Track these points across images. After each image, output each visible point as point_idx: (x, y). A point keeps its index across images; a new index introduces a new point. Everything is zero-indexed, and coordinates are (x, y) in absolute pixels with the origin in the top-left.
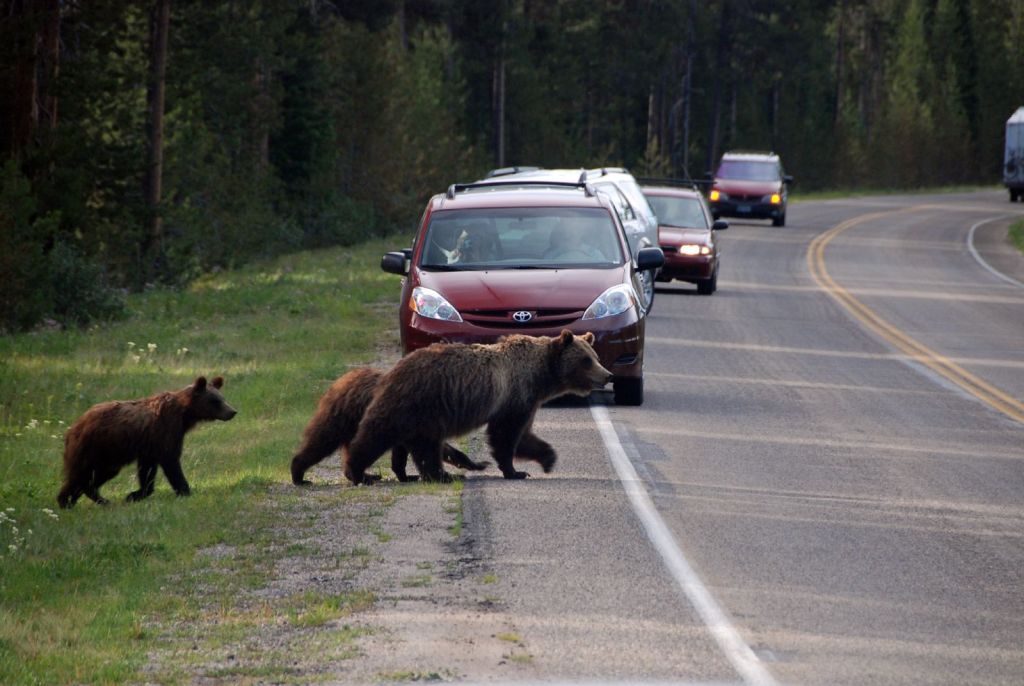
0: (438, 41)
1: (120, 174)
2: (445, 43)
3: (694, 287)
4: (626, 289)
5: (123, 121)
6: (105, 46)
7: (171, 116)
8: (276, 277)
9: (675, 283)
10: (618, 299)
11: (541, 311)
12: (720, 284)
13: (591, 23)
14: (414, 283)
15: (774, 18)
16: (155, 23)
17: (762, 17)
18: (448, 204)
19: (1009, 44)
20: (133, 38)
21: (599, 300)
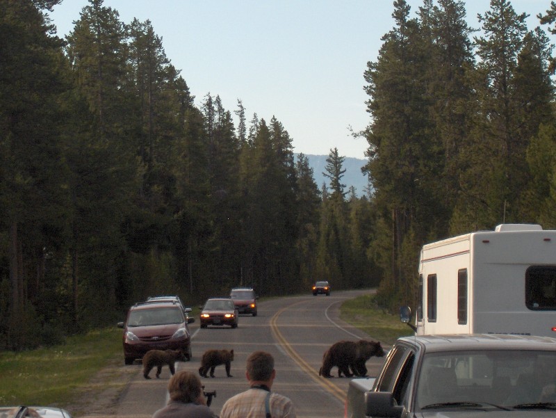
0: (169, 256)
1: (66, 303)
2: (170, 257)
3: (230, 326)
4: (184, 329)
5: (66, 287)
6: (60, 267)
7: (80, 285)
8: (111, 330)
9: (225, 326)
10: (181, 332)
11: (161, 337)
12: (239, 325)
13: (218, 248)
14: (126, 331)
15: (277, 243)
16: (74, 259)
17: (273, 243)
18: (135, 308)
19: (353, 247)
20: (69, 263)
21: (176, 333)
